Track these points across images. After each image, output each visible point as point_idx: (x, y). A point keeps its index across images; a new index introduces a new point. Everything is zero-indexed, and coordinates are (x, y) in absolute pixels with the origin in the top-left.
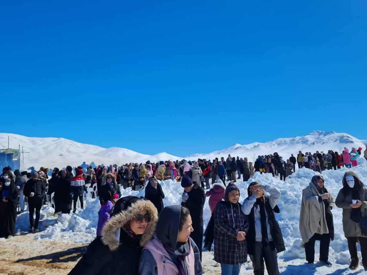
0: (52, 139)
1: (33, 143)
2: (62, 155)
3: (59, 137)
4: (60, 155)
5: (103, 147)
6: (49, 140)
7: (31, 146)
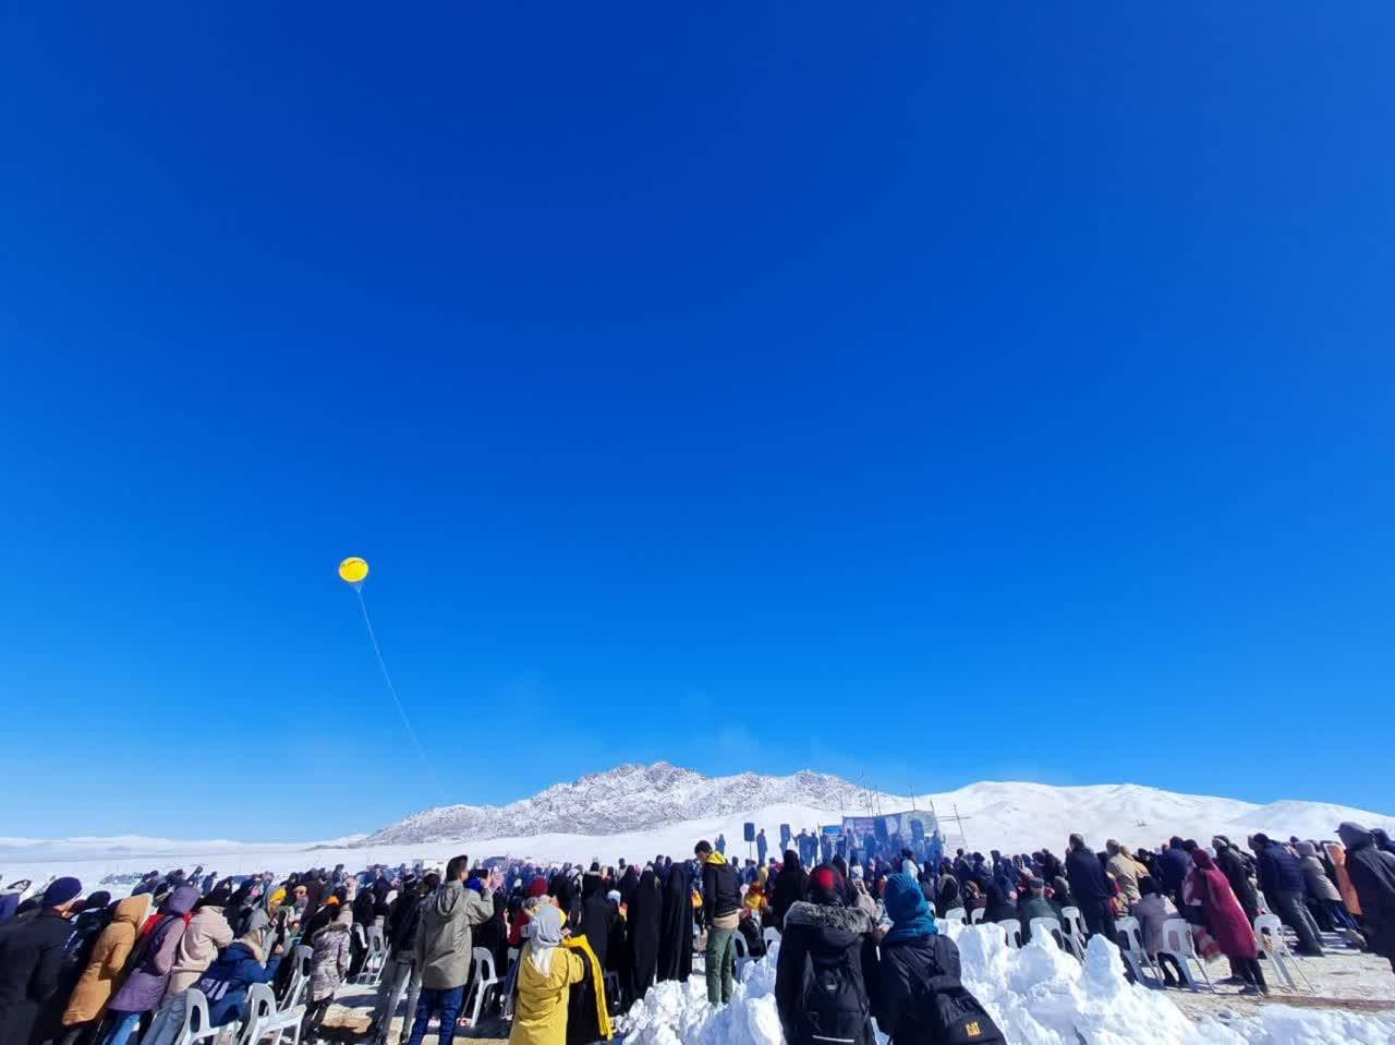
0: (1105, 788)
1: (1070, 798)
2: (1143, 825)
3: (1121, 781)
4: (1139, 825)
5: (1249, 801)
6: (1102, 792)
7: (1067, 805)
